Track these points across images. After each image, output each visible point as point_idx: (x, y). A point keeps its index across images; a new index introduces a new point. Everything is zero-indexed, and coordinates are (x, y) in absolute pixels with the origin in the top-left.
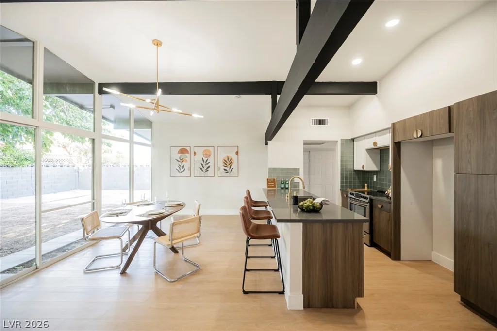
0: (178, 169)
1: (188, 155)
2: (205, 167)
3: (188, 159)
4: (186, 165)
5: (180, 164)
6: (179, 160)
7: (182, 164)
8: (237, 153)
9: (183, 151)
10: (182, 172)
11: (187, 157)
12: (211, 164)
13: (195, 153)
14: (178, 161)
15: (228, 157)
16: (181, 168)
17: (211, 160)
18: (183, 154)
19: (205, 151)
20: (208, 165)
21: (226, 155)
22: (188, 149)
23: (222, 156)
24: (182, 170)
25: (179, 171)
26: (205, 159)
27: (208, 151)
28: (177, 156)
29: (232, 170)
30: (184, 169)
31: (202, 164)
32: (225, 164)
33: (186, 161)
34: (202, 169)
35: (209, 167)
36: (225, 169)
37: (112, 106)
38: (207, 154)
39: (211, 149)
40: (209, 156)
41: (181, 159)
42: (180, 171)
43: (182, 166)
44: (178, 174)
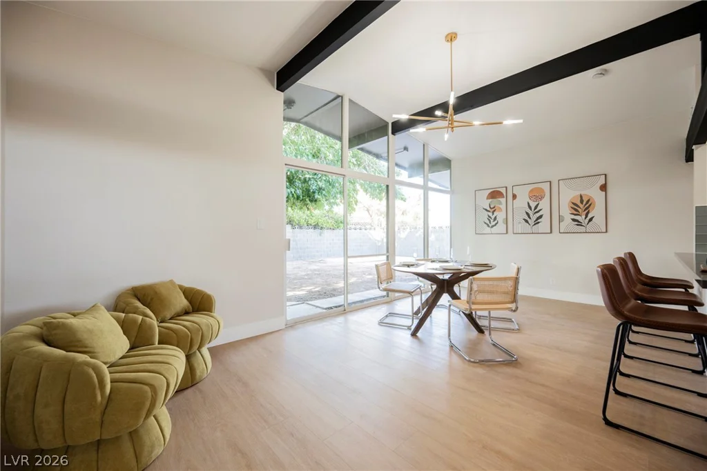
0: (488, 222)
1: (503, 200)
2: (533, 217)
3: (503, 207)
4: (501, 216)
5: (490, 214)
6: (489, 209)
7: (493, 214)
8: (604, 188)
9: (495, 194)
10: (493, 226)
11: (500, 203)
12: (545, 212)
13: (514, 197)
14: (486, 210)
15: (581, 196)
16: (492, 221)
17: (544, 205)
18: (495, 200)
19: (531, 191)
20: (538, 215)
21: (578, 193)
22: (503, 191)
23: (568, 195)
24: (493, 223)
25: (488, 226)
26: (533, 205)
27: (542, 190)
28: (486, 203)
29: (591, 220)
30: (496, 222)
31: (527, 213)
32: (575, 208)
33: (500, 209)
34: (527, 221)
35: (541, 217)
36: (574, 220)
37: (406, 149)
38: (537, 195)
39: (546, 187)
40: (541, 199)
41: (492, 206)
42: (490, 225)
43: (493, 217)
44: (488, 230)
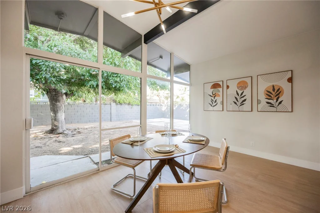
0: (211, 103)
1: (221, 89)
2: (240, 101)
3: (221, 94)
4: (219, 99)
5: (213, 98)
6: (212, 95)
7: (214, 98)
8: (290, 80)
9: (216, 86)
10: (214, 106)
11: (219, 91)
12: (248, 97)
13: (228, 87)
14: (210, 96)
15: (273, 86)
16: (214, 102)
17: (247, 92)
18: (216, 89)
19: (239, 83)
20: (243, 99)
21: (272, 84)
22: (221, 83)
23: (263, 86)
24: (214, 104)
25: (211, 106)
26: (240, 92)
27: (246, 83)
28: (210, 91)
29: (280, 103)
30: (216, 103)
31: (236, 98)
32: (269, 95)
33: (219, 95)
34: (235, 103)
35: (245, 100)
36: (268, 103)
37: (161, 57)
38: (242, 85)
39: (248, 81)
40: (246, 88)
41: (214, 93)
42: (213, 105)
43: (214, 100)
44: (211, 108)
